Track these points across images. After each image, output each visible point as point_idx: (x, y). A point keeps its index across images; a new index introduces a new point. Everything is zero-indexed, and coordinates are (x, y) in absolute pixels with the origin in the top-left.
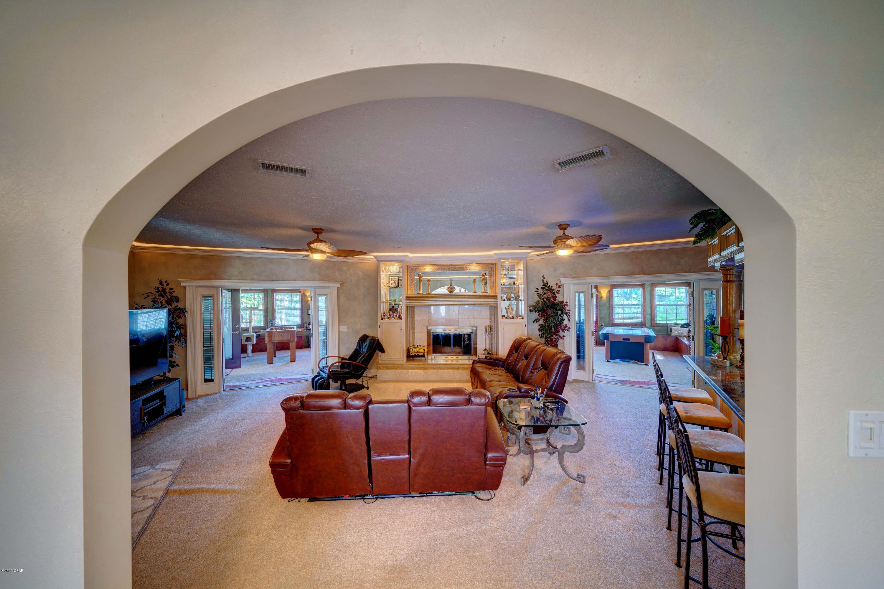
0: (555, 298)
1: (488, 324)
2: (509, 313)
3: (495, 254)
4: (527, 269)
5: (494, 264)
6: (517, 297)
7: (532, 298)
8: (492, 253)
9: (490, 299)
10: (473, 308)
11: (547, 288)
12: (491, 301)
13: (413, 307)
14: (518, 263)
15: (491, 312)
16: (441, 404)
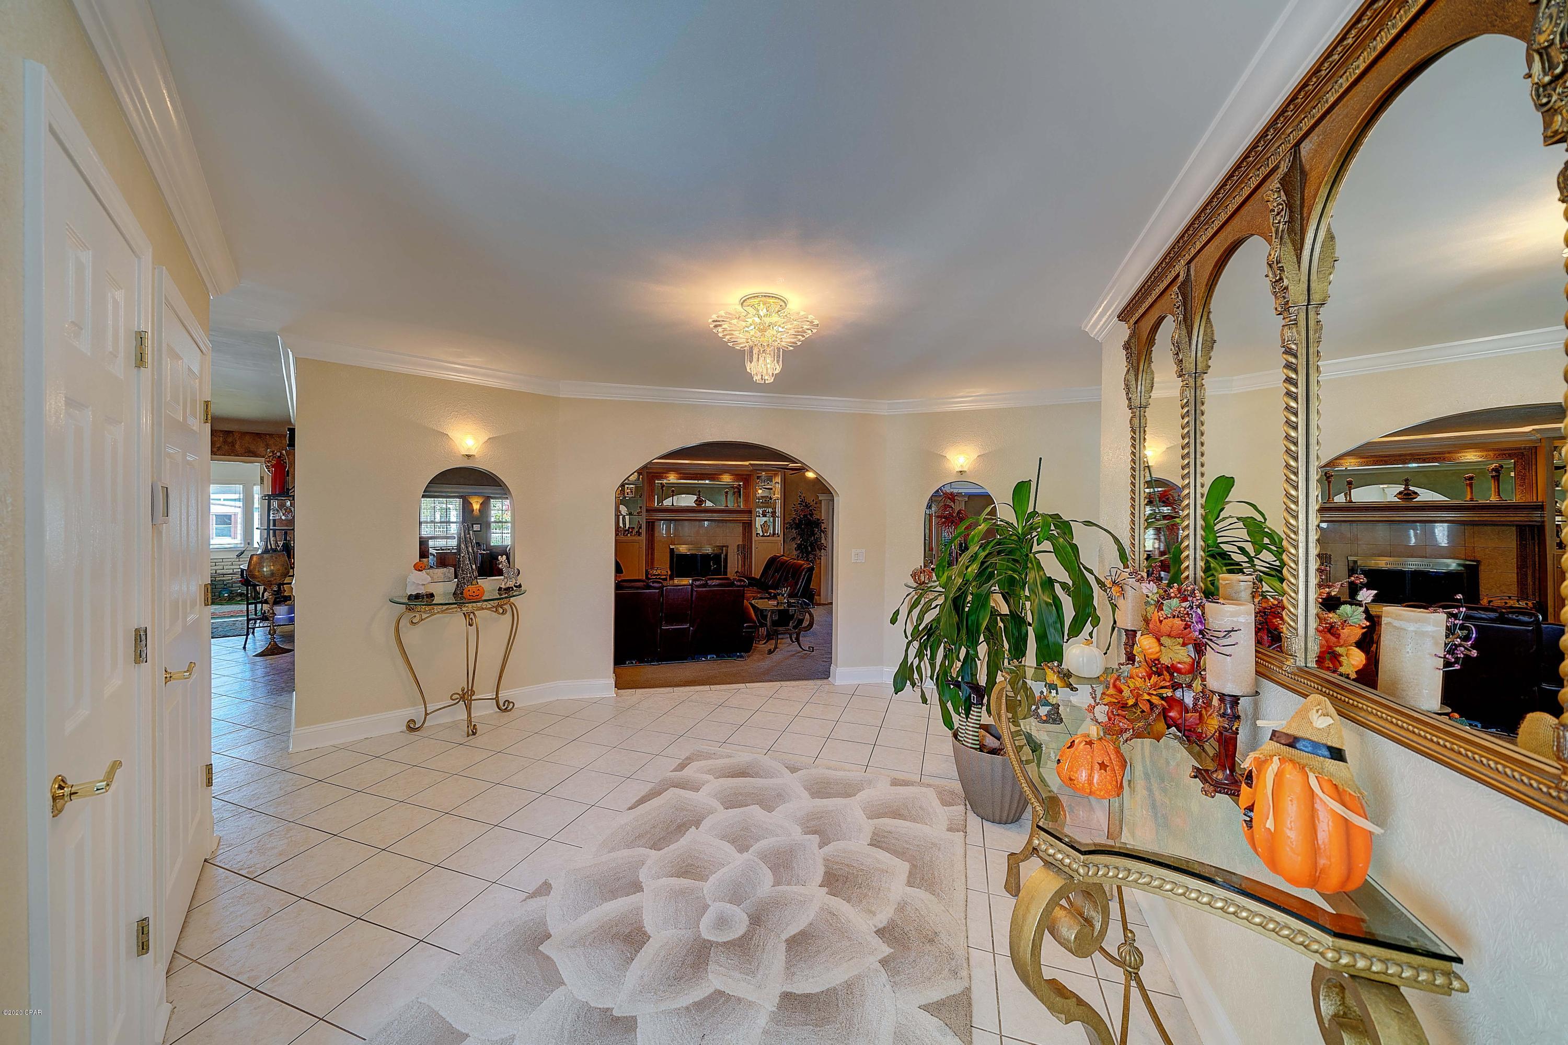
0: (811, 515)
1: (741, 543)
2: (764, 531)
3: (750, 464)
4: (784, 482)
5: (750, 475)
6: (774, 513)
7: (790, 514)
8: (747, 463)
9: (742, 515)
10: (724, 524)
11: (804, 504)
12: (745, 517)
13: (653, 523)
14: (776, 475)
15: (744, 529)
16: (714, 586)
